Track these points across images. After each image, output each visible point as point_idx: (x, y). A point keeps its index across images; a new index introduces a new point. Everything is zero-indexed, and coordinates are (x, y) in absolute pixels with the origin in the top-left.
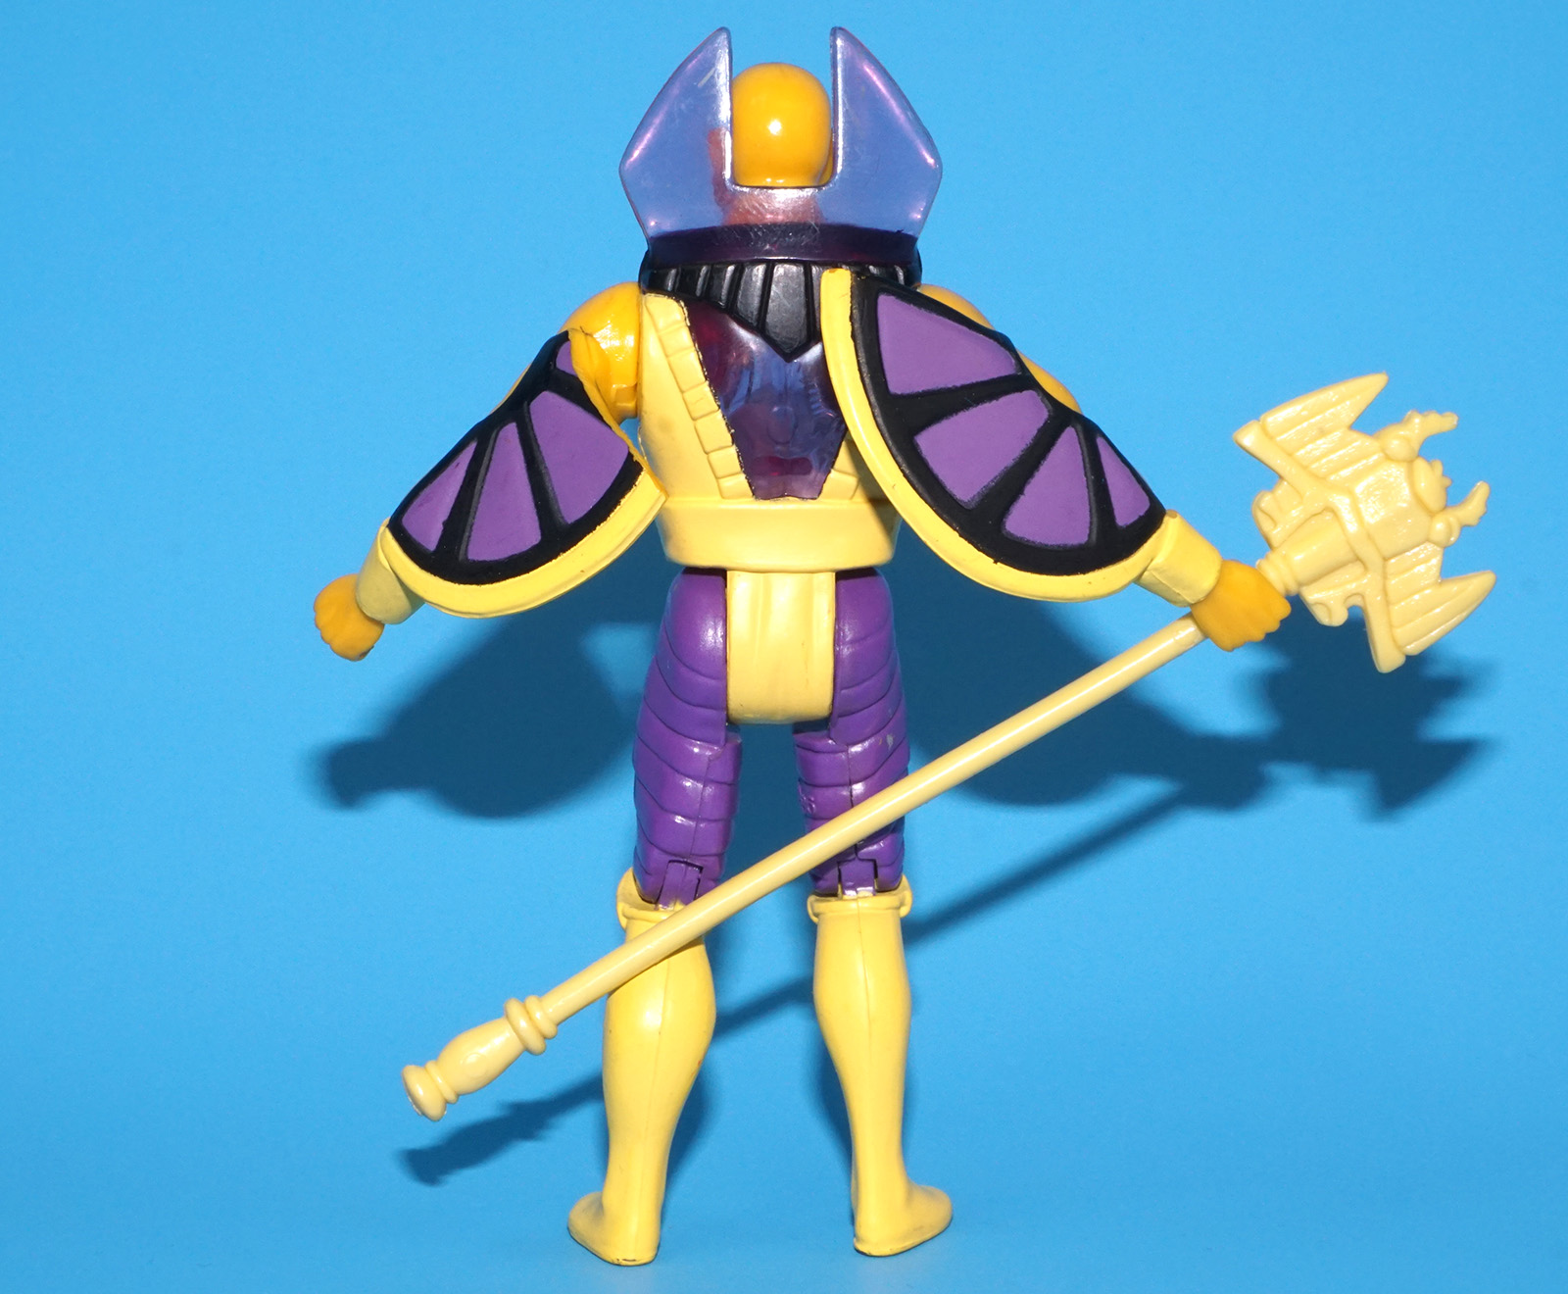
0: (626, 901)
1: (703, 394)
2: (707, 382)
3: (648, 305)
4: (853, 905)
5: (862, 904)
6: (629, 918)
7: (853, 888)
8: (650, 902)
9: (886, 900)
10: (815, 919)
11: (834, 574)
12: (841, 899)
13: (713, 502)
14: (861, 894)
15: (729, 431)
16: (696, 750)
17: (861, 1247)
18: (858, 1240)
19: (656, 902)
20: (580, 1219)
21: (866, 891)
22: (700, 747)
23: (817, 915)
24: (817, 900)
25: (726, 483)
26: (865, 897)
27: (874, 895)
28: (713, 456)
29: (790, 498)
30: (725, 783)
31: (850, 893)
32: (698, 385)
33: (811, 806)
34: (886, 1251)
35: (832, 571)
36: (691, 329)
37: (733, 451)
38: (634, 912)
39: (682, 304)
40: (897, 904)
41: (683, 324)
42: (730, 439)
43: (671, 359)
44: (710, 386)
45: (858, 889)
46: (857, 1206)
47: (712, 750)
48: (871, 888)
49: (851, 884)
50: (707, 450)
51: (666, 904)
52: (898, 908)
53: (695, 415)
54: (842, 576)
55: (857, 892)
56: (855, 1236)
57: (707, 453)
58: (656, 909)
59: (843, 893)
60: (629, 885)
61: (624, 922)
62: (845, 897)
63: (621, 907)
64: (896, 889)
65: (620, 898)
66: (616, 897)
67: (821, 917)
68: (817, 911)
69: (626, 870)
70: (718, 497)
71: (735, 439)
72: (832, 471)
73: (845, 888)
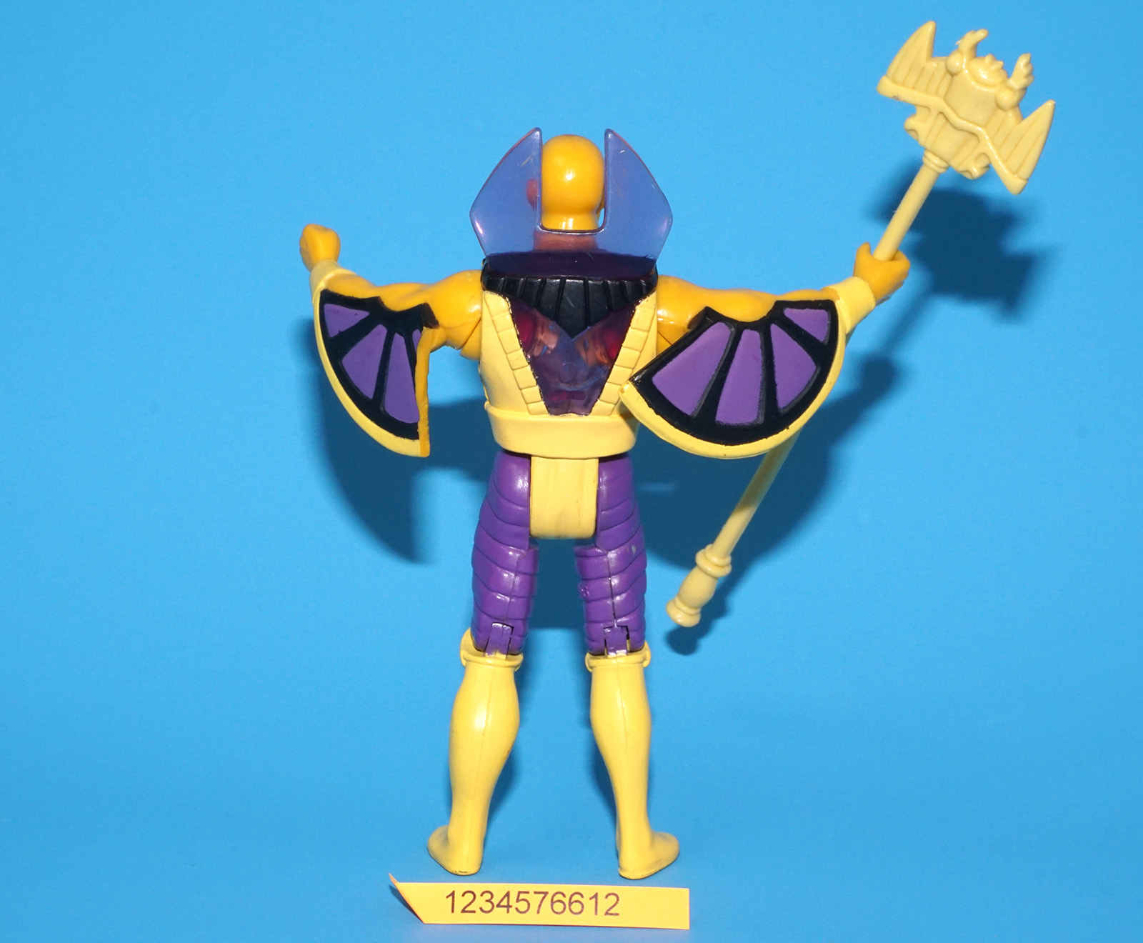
0: (467, 650)
1: (519, 356)
2: (522, 349)
3: (487, 300)
4: (614, 661)
5: (620, 661)
6: (467, 661)
7: (614, 651)
8: (480, 651)
9: (635, 657)
10: (590, 670)
11: (598, 460)
12: (606, 658)
13: (523, 416)
14: (618, 655)
15: (535, 377)
16: (511, 553)
17: (623, 874)
18: (621, 869)
19: (484, 651)
20: (435, 843)
21: (622, 652)
22: (513, 551)
23: (591, 668)
24: (591, 658)
25: (532, 406)
26: (621, 656)
27: (627, 655)
28: (524, 391)
29: (572, 414)
30: (527, 574)
31: (612, 655)
32: (518, 350)
33: (586, 594)
34: (639, 876)
35: (596, 458)
36: (513, 316)
37: (537, 388)
38: (470, 657)
39: (507, 299)
40: (641, 660)
41: (508, 313)
42: (535, 382)
43: (500, 334)
44: (523, 351)
45: (617, 652)
46: (620, 847)
47: (520, 553)
48: (625, 651)
49: (612, 648)
50: (521, 387)
51: (490, 653)
52: (642, 662)
53: (514, 367)
54: (602, 460)
55: (616, 653)
56: (619, 866)
57: (521, 389)
58: (484, 656)
59: (608, 654)
60: (468, 639)
61: (464, 662)
62: (609, 656)
63: (463, 653)
64: (641, 650)
65: (462, 647)
66: (460, 646)
67: (595, 669)
68: (591, 665)
69: (467, 629)
70: (527, 413)
71: (538, 382)
72: (599, 400)
73: (609, 651)
